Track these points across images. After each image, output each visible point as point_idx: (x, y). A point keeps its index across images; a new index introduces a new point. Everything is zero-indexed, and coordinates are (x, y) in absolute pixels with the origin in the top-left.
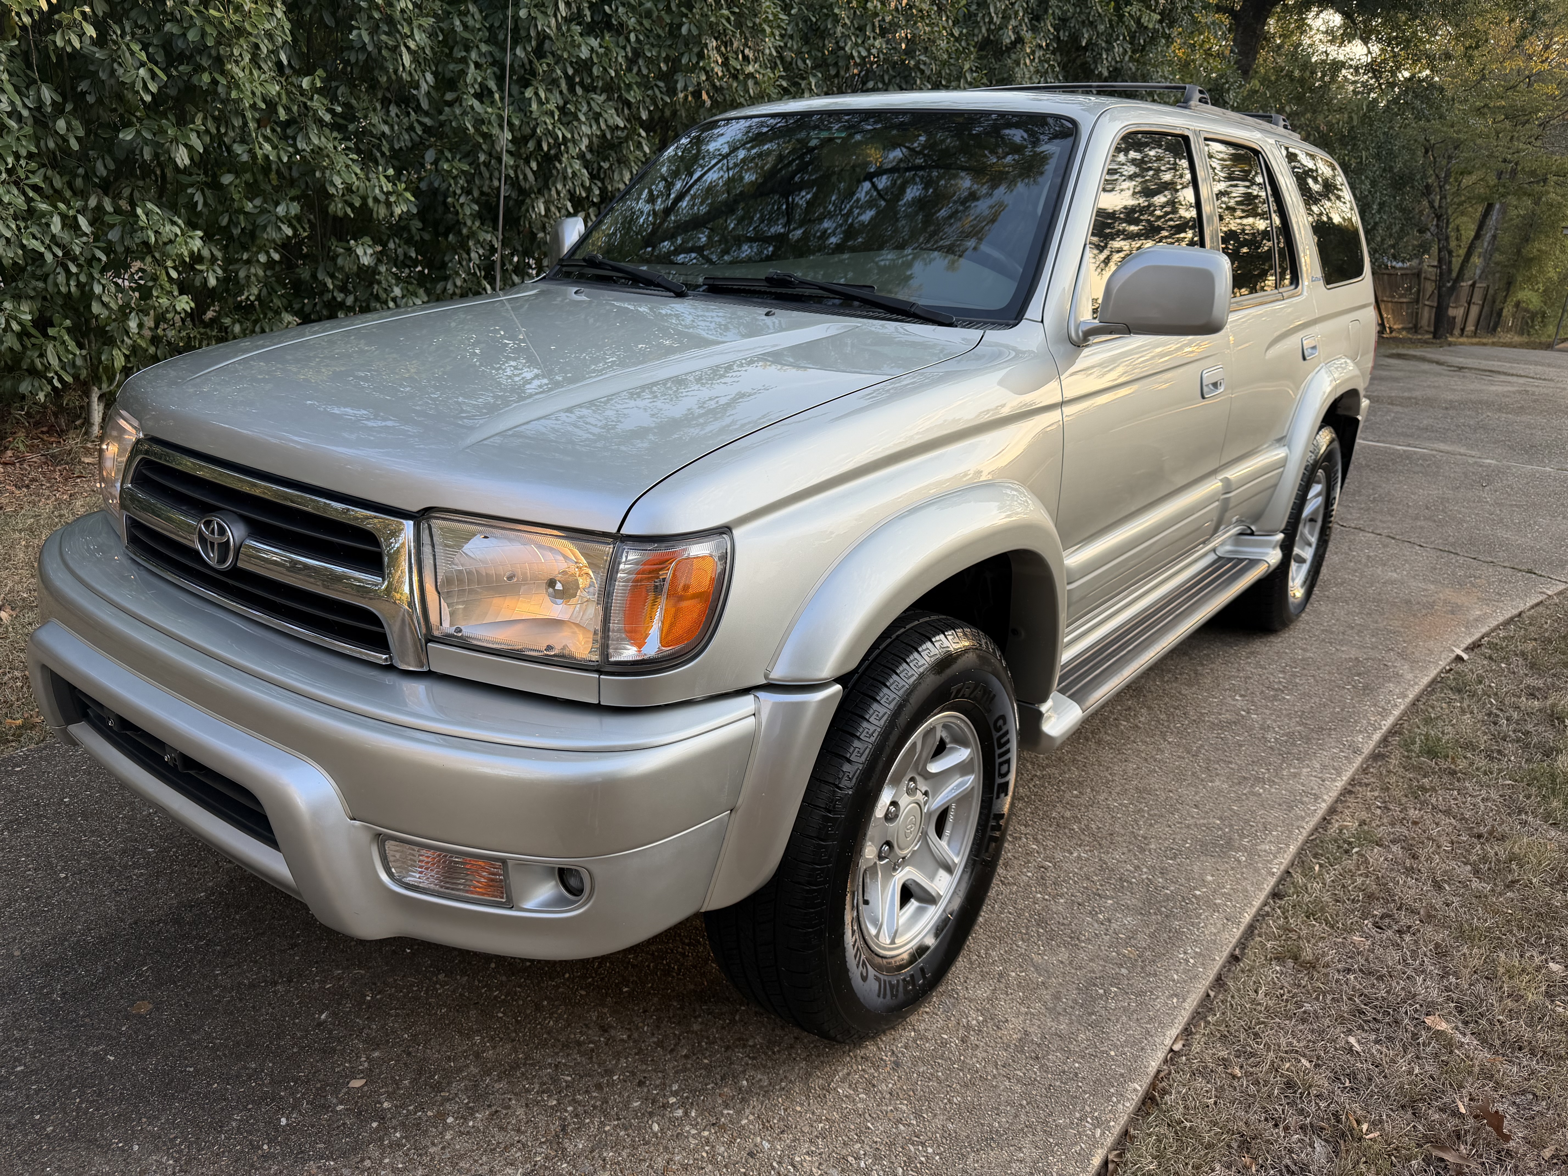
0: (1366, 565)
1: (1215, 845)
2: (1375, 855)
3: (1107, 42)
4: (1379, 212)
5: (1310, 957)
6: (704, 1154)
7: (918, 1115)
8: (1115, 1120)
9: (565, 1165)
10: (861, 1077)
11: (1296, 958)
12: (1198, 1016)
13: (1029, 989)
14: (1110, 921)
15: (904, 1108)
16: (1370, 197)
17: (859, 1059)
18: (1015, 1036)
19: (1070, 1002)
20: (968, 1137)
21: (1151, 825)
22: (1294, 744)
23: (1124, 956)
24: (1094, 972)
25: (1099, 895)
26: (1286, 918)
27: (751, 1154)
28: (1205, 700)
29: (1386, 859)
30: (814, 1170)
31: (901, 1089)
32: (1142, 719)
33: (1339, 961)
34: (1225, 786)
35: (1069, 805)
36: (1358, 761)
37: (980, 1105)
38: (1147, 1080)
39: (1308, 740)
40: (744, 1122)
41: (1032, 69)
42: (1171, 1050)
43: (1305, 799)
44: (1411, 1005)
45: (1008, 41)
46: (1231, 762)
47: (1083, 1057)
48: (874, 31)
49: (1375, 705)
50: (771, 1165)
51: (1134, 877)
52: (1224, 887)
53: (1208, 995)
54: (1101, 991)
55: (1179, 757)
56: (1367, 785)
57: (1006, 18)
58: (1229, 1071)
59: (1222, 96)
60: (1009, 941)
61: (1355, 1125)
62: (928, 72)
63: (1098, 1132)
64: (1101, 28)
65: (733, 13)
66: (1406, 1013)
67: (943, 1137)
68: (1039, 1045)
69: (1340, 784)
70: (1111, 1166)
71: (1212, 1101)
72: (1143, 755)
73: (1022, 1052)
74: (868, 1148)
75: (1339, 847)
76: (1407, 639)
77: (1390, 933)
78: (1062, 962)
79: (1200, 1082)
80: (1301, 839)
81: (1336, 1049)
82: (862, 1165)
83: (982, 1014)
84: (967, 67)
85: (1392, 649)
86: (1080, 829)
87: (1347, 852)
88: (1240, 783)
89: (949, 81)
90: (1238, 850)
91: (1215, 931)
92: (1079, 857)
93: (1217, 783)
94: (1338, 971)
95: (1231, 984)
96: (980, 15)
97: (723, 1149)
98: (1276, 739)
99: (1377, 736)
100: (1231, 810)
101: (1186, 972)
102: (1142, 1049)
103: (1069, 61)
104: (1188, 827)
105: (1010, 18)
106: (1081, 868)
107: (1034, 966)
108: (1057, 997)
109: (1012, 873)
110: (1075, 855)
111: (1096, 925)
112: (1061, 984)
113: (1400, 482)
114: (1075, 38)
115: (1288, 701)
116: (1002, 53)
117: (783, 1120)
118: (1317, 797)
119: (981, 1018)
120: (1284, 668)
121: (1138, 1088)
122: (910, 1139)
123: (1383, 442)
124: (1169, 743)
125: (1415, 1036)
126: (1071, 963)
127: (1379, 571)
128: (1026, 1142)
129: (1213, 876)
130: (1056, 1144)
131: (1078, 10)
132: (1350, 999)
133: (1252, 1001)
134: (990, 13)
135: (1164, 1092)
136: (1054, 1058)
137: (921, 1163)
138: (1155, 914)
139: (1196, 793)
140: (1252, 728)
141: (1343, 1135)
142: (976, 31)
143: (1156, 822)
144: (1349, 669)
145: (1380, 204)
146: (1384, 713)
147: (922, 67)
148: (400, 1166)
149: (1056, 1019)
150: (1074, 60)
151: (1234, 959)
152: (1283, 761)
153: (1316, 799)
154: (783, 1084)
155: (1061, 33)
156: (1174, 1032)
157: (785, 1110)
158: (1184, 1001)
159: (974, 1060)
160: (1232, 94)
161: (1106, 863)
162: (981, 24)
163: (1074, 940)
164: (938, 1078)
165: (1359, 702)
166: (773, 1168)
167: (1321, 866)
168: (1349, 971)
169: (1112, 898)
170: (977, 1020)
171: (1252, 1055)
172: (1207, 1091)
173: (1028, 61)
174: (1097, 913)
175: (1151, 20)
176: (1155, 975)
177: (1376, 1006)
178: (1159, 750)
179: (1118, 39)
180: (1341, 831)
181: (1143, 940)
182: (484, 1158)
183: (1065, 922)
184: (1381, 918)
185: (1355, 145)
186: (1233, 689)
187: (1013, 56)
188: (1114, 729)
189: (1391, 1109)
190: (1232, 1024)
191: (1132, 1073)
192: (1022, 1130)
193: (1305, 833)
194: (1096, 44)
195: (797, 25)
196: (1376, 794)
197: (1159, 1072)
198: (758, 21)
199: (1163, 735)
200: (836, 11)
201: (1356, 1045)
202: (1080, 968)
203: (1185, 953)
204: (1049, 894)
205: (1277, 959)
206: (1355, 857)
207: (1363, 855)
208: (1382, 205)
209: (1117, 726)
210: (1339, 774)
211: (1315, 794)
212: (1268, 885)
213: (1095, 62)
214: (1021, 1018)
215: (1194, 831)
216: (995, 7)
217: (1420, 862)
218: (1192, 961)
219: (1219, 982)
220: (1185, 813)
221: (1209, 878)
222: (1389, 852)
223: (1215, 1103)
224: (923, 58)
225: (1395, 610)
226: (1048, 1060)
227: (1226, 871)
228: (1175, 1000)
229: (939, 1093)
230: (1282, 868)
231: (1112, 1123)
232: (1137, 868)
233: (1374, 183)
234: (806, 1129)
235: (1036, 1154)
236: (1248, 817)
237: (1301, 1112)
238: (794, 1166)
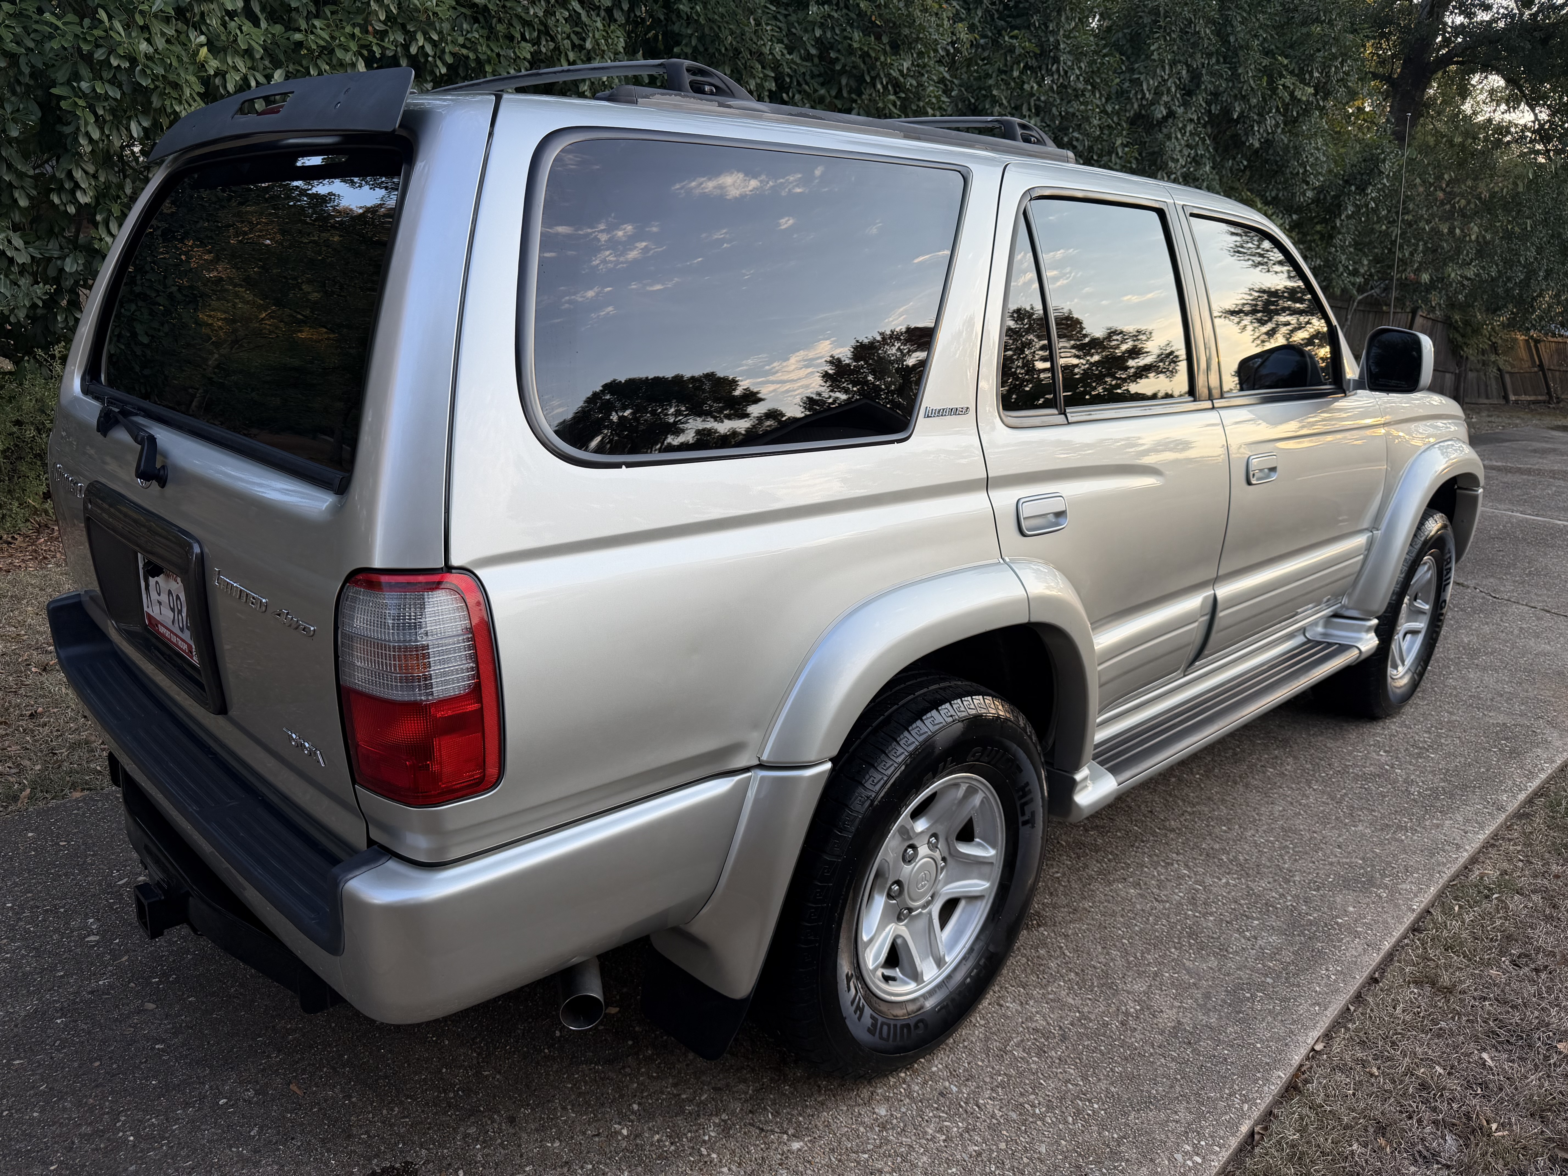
0: (1518, 636)
1: (1357, 881)
2: (1516, 903)
3: (1259, 114)
4: (1546, 278)
5: (1447, 983)
6: (902, 1091)
7: (1085, 1078)
8: (1261, 1098)
9: (787, 1087)
10: (1033, 1044)
11: (1433, 984)
12: (1337, 1024)
13: (1182, 988)
14: (1256, 939)
15: (1072, 1071)
16: (1536, 264)
17: (1031, 1030)
18: (1169, 1024)
19: (1219, 1002)
20: (1129, 1099)
21: (1296, 860)
22: (1437, 798)
23: (1270, 968)
24: (1241, 979)
25: (1246, 916)
26: (1425, 948)
27: (941, 1094)
28: (1350, 753)
29: (1526, 907)
30: (996, 1112)
31: (1069, 1056)
32: (1289, 767)
33: (1476, 990)
34: (1368, 831)
35: (1217, 838)
36: (1502, 817)
37: (1139, 1075)
38: (1291, 1071)
39: (1452, 796)
40: (934, 1069)
41: (1183, 142)
42: (1313, 1050)
43: (1447, 847)
44: (1544, 1032)
45: (1160, 116)
46: (1374, 811)
47: (1232, 1046)
48: (1030, 110)
49: (1522, 768)
50: (959, 1104)
51: (1279, 903)
52: (1365, 918)
53: (1348, 1009)
54: (1248, 995)
55: (1323, 802)
56: (1510, 840)
57: (1158, 93)
58: (1367, 1070)
59: (1377, 166)
60: (1163, 948)
61: (1485, 1123)
62: (1080, 148)
63: (1246, 1107)
64: (1254, 101)
65: (899, 98)
66: (1539, 1039)
67: (1106, 1097)
68: (1191, 1033)
69: (1482, 837)
70: (1257, 1137)
71: (1351, 1092)
72: (1289, 799)
73: (1176, 1037)
74: (1041, 1099)
75: (1479, 892)
76: (1557, 708)
77: (1526, 969)
78: (1211, 968)
79: (1339, 1076)
80: (1441, 882)
81: (1469, 1062)
82: (1037, 1111)
83: (1139, 1005)
84: (1119, 142)
85: (1542, 717)
86: (1228, 859)
87: (1487, 897)
88: (1382, 829)
89: (1100, 156)
90: (1378, 888)
91: (1356, 954)
92: (1228, 883)
93: (1360, 828)
94: (1474, 998)
95: (1370, 1000)
96: (1133, 92)
97: (917, 1088)
98: (1419, 792)
99: (1522, 797)
100: (1373, 852)
101: (1326, 985)
102: (1286, 1045)
103: (1219, 132)
104: (1331, 864)
105: (1163, 94)
106: (1229, 893)
107: (1186, 970)
108: (1207, 996)
109: (1165, 893)
110: (1224, 881)
111: (1243, 941)
112: (1211, 986)
113: (1558, 556)
114: (1227, 111)
115: (1432, 758)
116: (1152, 126)
117: (967, 1071)
118: (1458, 847)
119: (1138, 1007)
120: (1430, 728)
121: (1281, 1076)
122: (1078, 1096)
123: (1542, 516)
124: (1314, 790)
125: (1547, 1058)
126: (1219, 970)
127: (1532, 643)
128: (1181, 1107)
129: (1354, 907)
130: (1208, 1112)
131: (1231, 84)
132: (1485, 1022)
133: (1391, 1016)
134: (1142, 90)
135: (1306, 1082)
136: (1205, 1045)
137: (1088, 1115)
138: (1299, 935)
139: (1339, 836)
140: (1395, 781)
141: (1473, 1131)
142: (1128, 107)
143: (1301, 858)
144: (1497, 733)
145: (1546, 271)
146: (1530, 776)
147: (1075, 143)
148: (655, 1075)
149: (1206, 1014)
150: (1225, 132)
151: (1373, 980)
152: (1426, 813)
153: (1457, 849)
154: (966, 1044)
155: (1213, 107)
156: (1316, 1034)
157: (969, 1064)
158: (1326, 1009)
159: (1133, 1040)
160: (1388, 164)
161: (1253, 890)
162: (1134, 100)
163: (1223, 952)
164: (1101, 1051)
165: (1505, 764)
166: (961, 1107)
167: (1460, 907)
168: (1485, 999)
169: (1258, 919)
170: (1135, 1009)
171: (1389, 1059)
172: (1346, 1084)
173: (1179, 136)
174: (1244, 931)
175: (1305, 93)
176: (1298, 986)
177: (1509, 1030)
178: (1304, 795)
179: (1270, 112)
180: (1482, 878)
181: (1287, 956)
182: (721, 1076)
183: (1215, 936)
184: (1519, 957)
185: (1520, 211)
186: (1377, 744)
187: (1165, 131)
188: (1261, 775)
189: (1521, 1116)
190: (1370, 1032)
191: (1276, 1063)
192: (1178, 1098)
193: (1446, 877)
194: (1248, 117)
195: (957, 105)
196: (1519, 848)
197: (1301, 1066)
198: (921, 104)
199: (1309, 783)
200: (995, 92)
201: (1489, 1060)
202: (1228, 974)
203: (1327, 970)
204: (1200, 912)
205: (1416, 982)
206: (1495, 902)
207: (1503, 901)
208: (1549, 273)
209: (1264, 773)
210: (1482, 827)
211: (1457, 844)
212: (1409, 919)
213: (1247, 134)
214: (1175, 1010)
215: (1337, 868)
216: (1148, 84)
217: (1560, 912)
218: (1333, 977)
219: (1358, 998)
220: (1328, 852)
221: (1351, 909)
222: (1530, 900)
223: (1354, 1094)
224: (1076, 135)
225: (1547, 680)
226: (1200, 1045)
227: (1368, 905)
228: (1317, 1008)
229: (1102, 1062)
230: (1422, 905)
231: (1258, 1101)
232: (1282, 896)
233: (1540, 250)
234: (988, 1080)
235: (1190, 1118)
236: (1390, 859)
237: (1434, 1110)
238: (979, 1107)
